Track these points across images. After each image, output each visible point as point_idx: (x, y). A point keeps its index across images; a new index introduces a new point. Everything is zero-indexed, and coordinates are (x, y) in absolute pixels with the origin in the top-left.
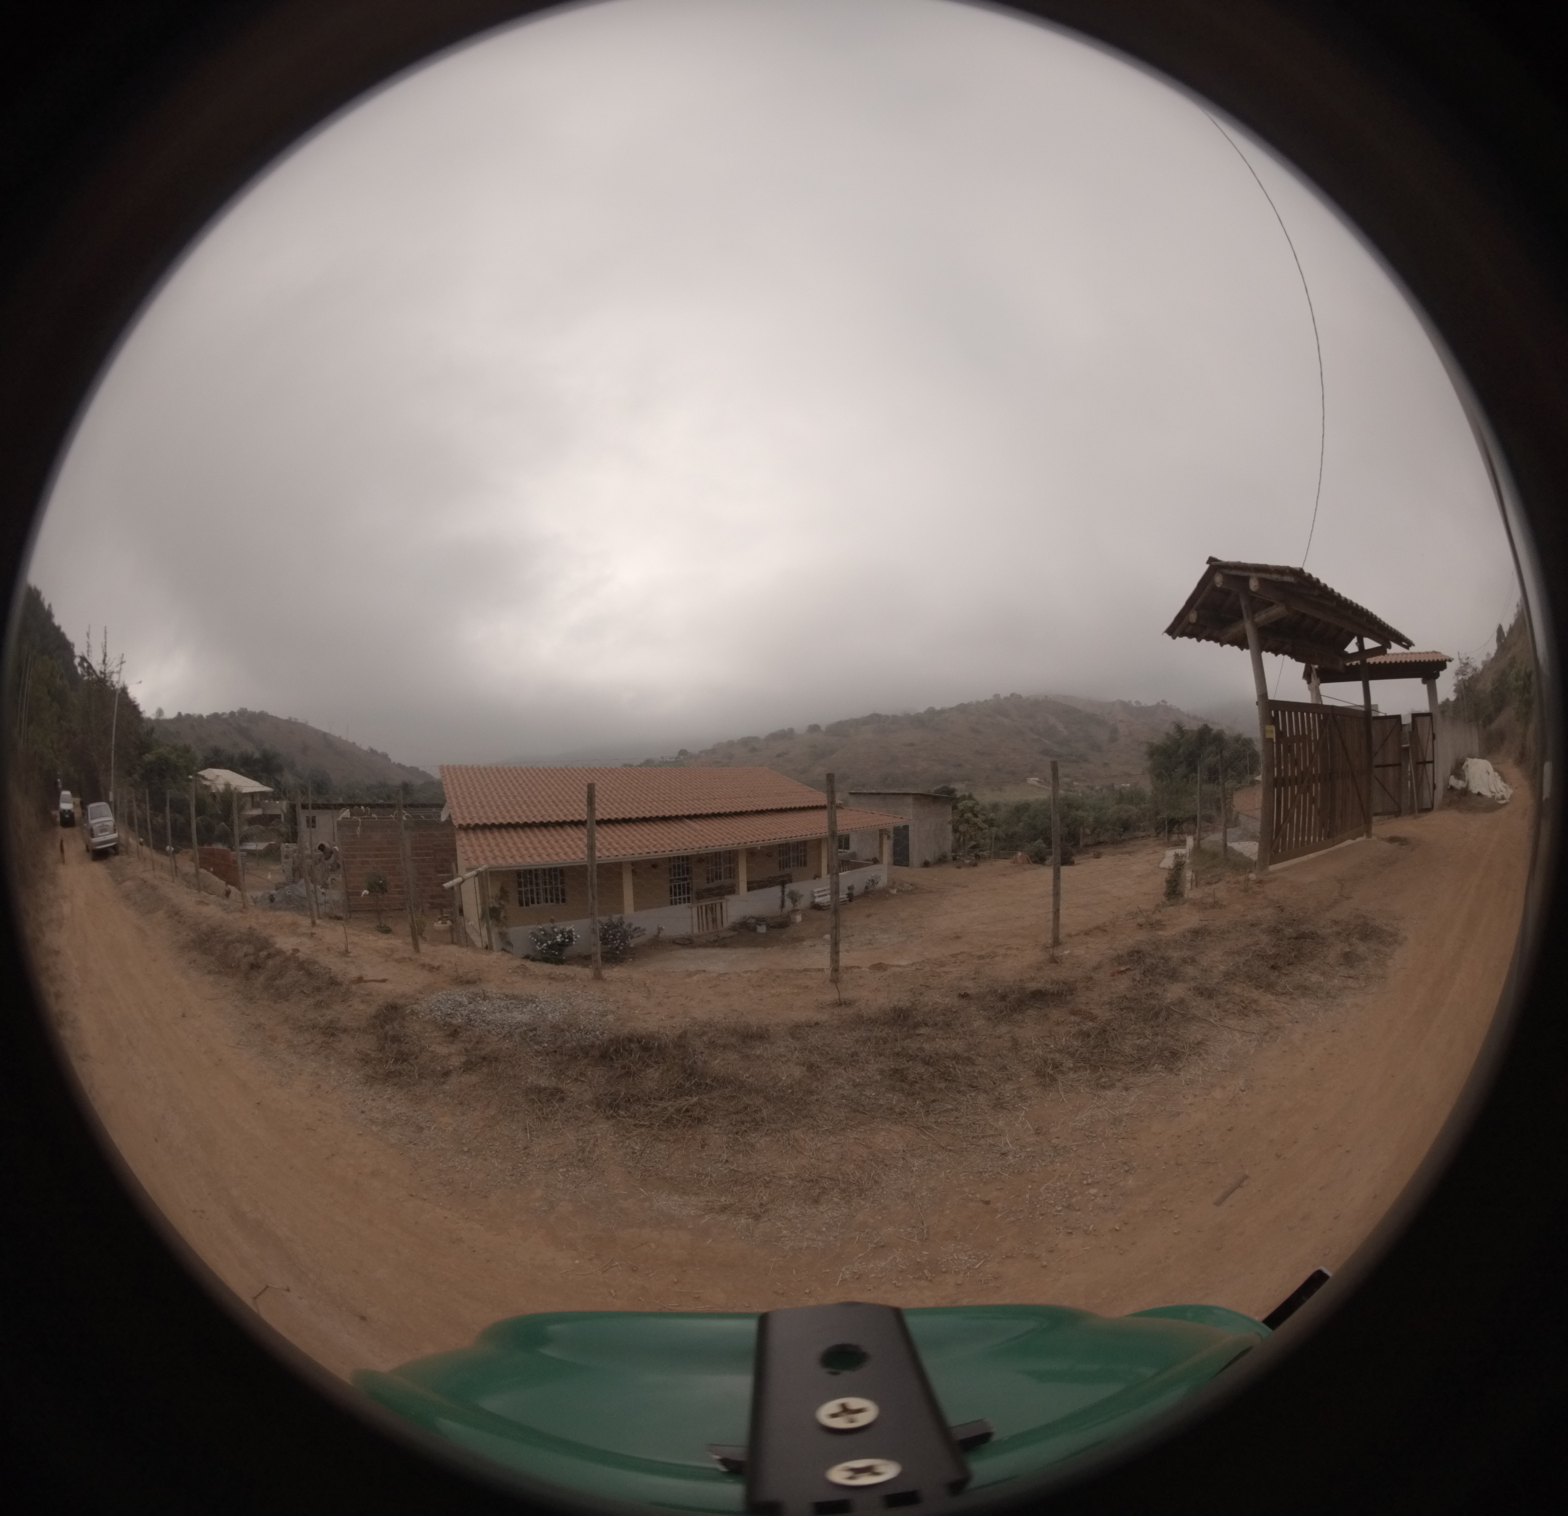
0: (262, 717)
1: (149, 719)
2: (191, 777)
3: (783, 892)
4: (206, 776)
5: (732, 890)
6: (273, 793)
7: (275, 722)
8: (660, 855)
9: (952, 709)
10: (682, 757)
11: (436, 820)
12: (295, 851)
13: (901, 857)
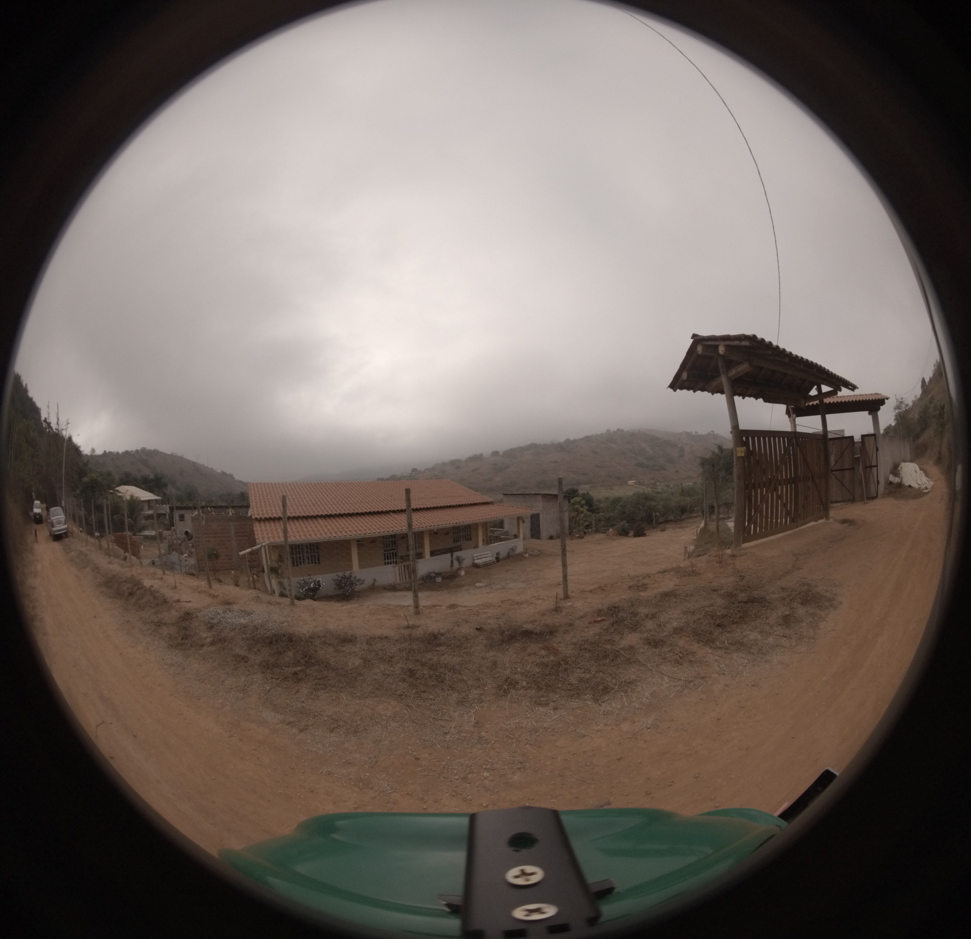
0: (155, 453)
1: (87, 455)
2: (111, 491)
3: (452, 556)
4: (120, 491)
5: (420, 556)
6: (162, 500)
7: (164, 455)
8: (377, 535)
9: (581, 439)
10: (414, 473)
11: (245, 515)
12: (170, 535)
13: (535, 533)
